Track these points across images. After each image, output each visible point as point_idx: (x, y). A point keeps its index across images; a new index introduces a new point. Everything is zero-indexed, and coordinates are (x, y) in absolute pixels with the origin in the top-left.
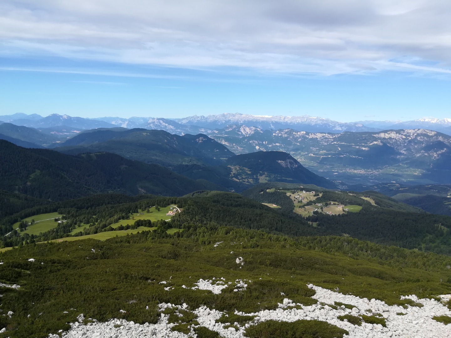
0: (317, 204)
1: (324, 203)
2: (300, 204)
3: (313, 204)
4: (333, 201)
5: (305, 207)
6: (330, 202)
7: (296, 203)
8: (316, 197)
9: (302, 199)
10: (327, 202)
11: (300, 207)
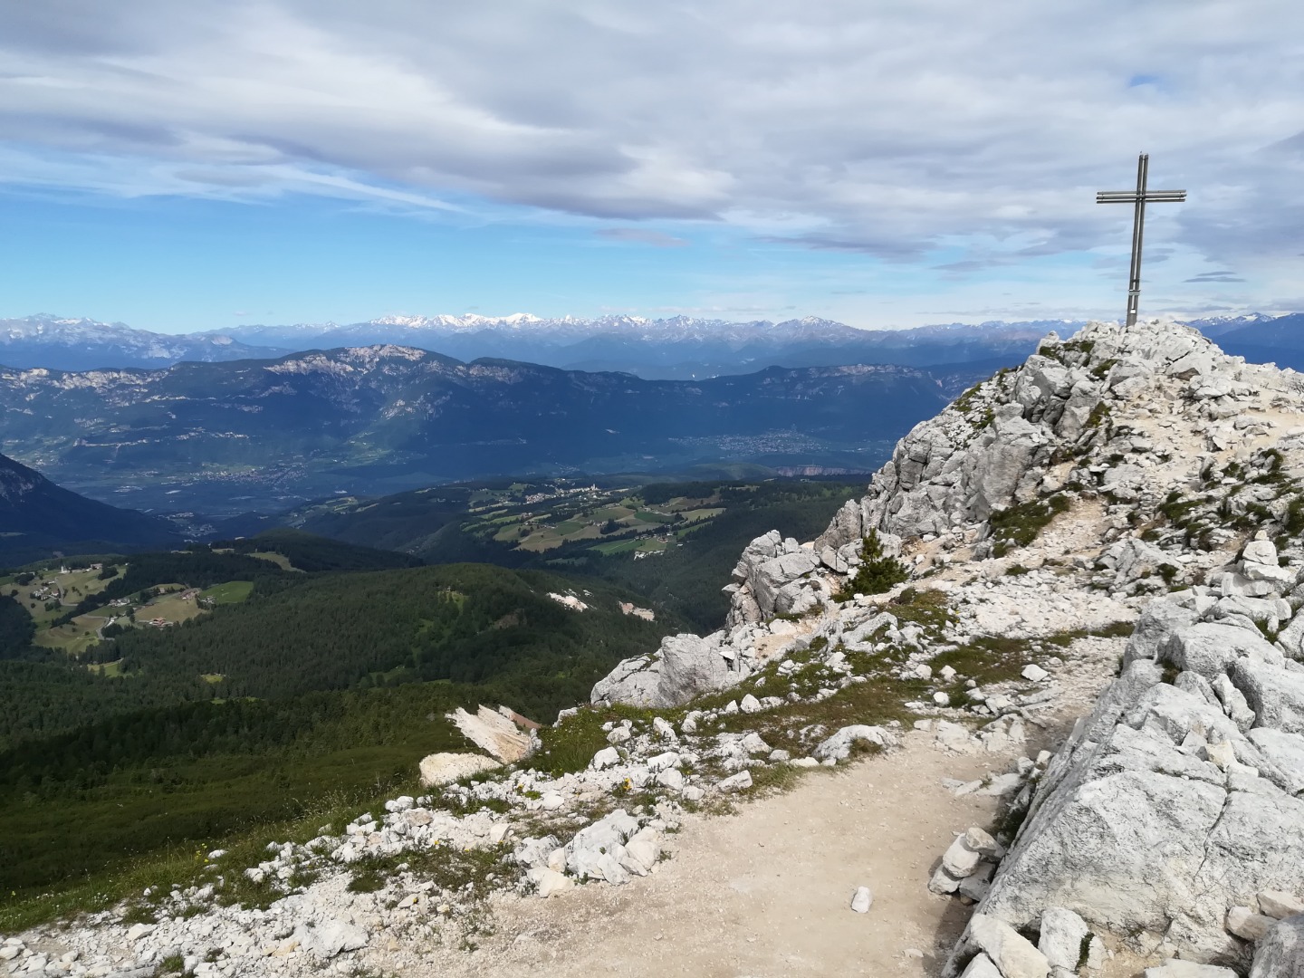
0: (113, 603)
1: (136, 596)
2: (53, 615)
3: (100, 605)
4: (164, 582)
5: (73, 619)
6: (155, 587)
7: (38, 613)
8: (107, 582)
9: (59, 596)
10: (146, 590)
11: (55, 624)
